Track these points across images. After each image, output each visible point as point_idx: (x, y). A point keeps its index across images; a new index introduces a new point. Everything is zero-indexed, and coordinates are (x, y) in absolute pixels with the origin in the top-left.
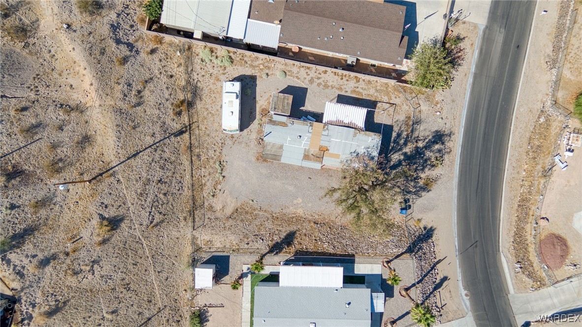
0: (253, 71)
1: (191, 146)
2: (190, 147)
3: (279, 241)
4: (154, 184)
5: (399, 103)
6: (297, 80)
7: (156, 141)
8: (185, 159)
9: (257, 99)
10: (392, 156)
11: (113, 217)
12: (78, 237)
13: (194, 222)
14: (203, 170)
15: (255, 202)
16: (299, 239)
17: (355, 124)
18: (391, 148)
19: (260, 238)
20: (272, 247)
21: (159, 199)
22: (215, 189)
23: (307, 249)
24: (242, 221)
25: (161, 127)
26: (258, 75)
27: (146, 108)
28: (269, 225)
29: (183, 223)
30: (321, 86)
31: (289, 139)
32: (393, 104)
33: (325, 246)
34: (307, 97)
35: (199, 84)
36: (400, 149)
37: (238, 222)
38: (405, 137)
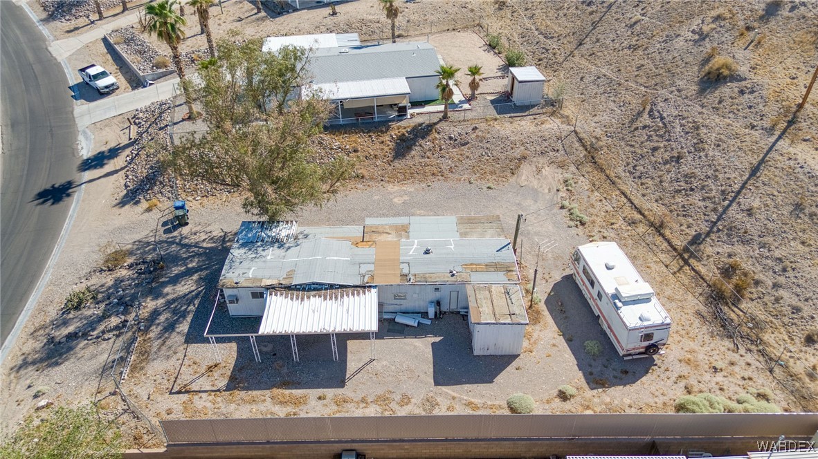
0: (608, 400)
1: (659, 232)
2: (659, 228)
3: (421, 141)
4: (685, 150)
5: (160, 399)
6: (472, 400)
7: (734, 205)
8: (656, 210)
9: (561, 342)
10: (193, 288)
11: (719, 87)
12: (750, 47)
13: (580, 140)
14: (609, 208)
15: (485, 189)
16: (386, 149)
17: (292, 299)
18: (197, 302)
19: (456, 140)
20: (431, 131)
21: (660, 139)
22: (568, 190)
23: (370, 136)
24: (497, 160)
25: (746, 232)
26: (589, 393)
27: (807, 249)
28: (445, 164)
29: (599, 132)
30: (398, 397)
31: (452, 247)
32: (179, 392)
33: (337, 144)
34: (432, 366)
35: (728, 343)
36: (172, 304)
37: (502, 156)
38: (153, 328)
